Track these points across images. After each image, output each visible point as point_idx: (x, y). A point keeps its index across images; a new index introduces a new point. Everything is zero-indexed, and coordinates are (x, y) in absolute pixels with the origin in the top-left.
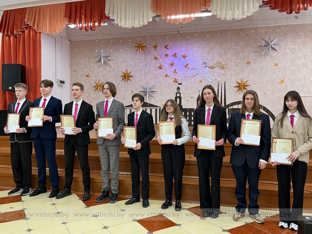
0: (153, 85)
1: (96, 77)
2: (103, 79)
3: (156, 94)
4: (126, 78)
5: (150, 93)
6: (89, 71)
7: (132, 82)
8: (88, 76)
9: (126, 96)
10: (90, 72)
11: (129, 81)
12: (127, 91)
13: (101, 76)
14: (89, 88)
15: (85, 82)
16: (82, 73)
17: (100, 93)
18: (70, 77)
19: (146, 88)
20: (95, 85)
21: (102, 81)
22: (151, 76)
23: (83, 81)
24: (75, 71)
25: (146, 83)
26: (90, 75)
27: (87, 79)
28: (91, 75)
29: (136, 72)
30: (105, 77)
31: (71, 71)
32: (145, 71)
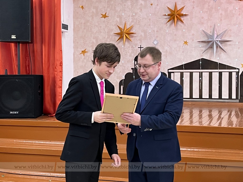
0: (224, 30)
1: (120, 17)
2: (132, 21)
3: (230, 45)
4: (174, 19)
5: (219, 44)
6: (108, 7)
7: (185, 25)
8: (105, 16)
9: (173, 49)
10: (109, 9)
11: (180, 23)
12: (175, 40)
13: (129, 16)
14: (106, 37)
15: (101, 27)
16: (94, 11)
17: (126, 46)
18: (74, 18)
19: (211, 34)
20: (119, 31)
21: (130, 24)
22: (221, 14)
23: (97, 24)
24: (82, 7)
25: (211, 27)
26: (108, 14)
27: (104, 21)
28: (110, 15)
29: (193, 8)
30: (136, 17)
31: (74, 8)
32: (209, 6)
